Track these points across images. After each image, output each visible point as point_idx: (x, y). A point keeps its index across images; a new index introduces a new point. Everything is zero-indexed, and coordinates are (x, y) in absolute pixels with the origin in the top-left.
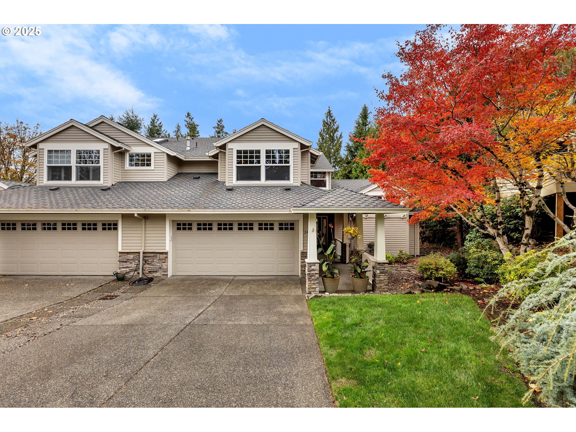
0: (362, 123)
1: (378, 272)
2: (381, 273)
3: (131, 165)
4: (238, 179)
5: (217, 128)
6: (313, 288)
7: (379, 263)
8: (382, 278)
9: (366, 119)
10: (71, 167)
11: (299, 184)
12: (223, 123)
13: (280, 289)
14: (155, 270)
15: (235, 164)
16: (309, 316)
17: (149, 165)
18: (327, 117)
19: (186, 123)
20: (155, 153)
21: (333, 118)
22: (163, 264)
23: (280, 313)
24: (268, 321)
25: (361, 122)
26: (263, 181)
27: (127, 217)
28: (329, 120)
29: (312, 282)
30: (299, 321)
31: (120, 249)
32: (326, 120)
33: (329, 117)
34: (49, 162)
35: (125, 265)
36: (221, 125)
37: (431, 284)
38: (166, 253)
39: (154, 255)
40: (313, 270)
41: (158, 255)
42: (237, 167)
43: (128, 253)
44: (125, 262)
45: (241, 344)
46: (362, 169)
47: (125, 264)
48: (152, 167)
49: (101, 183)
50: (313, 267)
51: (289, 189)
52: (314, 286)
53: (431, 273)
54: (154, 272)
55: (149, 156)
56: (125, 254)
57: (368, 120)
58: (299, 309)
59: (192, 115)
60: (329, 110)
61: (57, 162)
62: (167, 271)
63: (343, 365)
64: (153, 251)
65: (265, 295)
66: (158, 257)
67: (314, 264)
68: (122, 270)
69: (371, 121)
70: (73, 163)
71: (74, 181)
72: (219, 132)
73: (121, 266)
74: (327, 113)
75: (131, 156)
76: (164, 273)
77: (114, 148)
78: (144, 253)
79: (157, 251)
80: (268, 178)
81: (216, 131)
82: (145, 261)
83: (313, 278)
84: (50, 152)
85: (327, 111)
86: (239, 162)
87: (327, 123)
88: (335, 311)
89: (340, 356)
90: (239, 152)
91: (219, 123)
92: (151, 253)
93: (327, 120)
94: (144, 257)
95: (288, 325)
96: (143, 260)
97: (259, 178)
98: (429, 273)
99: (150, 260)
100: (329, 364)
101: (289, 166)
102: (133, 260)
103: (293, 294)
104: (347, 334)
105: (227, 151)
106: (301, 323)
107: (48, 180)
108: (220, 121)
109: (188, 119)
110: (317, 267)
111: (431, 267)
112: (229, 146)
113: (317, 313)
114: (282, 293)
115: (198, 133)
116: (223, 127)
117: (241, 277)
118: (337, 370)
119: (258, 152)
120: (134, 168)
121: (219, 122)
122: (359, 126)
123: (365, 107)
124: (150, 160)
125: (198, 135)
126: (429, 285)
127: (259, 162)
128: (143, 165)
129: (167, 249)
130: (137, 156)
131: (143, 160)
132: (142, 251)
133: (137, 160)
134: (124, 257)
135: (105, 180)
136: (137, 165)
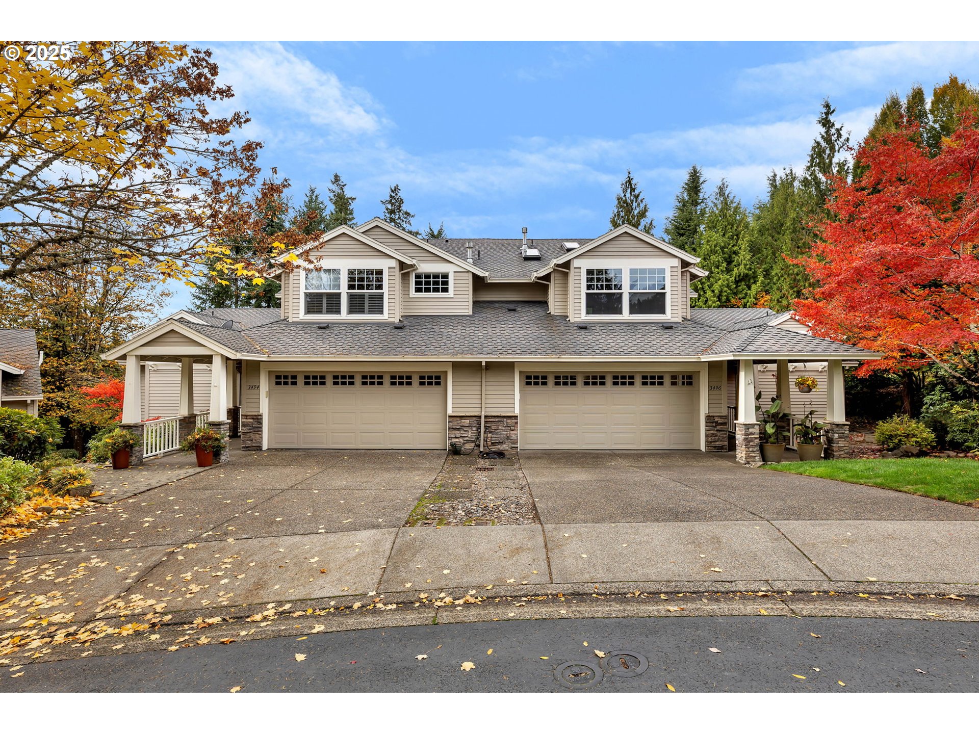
0: (690, 201)
1: (836, 436)
2: (840, 437)
3: (418, 290)
4: (588, 313)
5: (390, 202)
6: (751, 457)
7: (838, 425)
8: (841, 444)
9: (697, 194)
10: (340, 294)
11: (680, 320)
12: (401, 194)
14: (501, 441)
15: (584, 290)
17: (446, 290)
18: (625, 191)
19: (332, 195)
20: (455, 272)
21: (636, 192)
22: (512, 432)
25: (687, 198)
26: (626, 315)
27: (459, 367)
28: (628, 195)
29: (751, 449)
31: (450, 412)
32: (622, 195)
33: (629, 191)
34: (307, 287)
35: (458, 434)
36: (396, 197)
37: (908, 450)
38: (516, 417)
39: (500, 419)
40: (752, 434)
41: (505, 419)
42: (587, 294)
43: (462, 417)
44: (458, 429)
47: (458, 432)
48: (450, 294)
49: (385, 317)
50: (751, 430)
51: (671, 328)
52: (753, 455)
53: (900, 441)
54: (499, 443)
55: (446, 276)
56: (458, 419)
57: (701, 195)
59: (343, 179)
60: (629, 177)
61: (319, 287)
62: (516, 443)
64: (498, 414)
66: (505, 423)
67: (753, 425)
68: (454, 440)
69: (706, 197)
70: (344, 290)
71: (344, 315)
72: (392, 212)
73: (453, 436)
74: (624, 182)
75: (418, 276)
76: (513, 446)
77: (402, 265)
78: (486, 417)
79: (503, 414)
80: (632, 311)
81: (387, 209)
83: (751, 443)
84: (308, 271)
85: (624, 179)
86: (589, 287)
87: (625, 202)
90: (590, 272)
91: (392, 194)
92: (495, 417)
93: (625, 196)
94: (486, 422)
96: (486, 427)
97: (619, 311)
98: (896, 441)
99: (493, 427)
101: (664, 294)
102: (470, 426)
105: (572, 270)
107: (306, 313)
108: (395, 190)
109: (334, 187)
110: (756, 430)
111: (899, 433)
112: (576, 263)
115: (351, 214)
116: (402, 201)
119: (619, 272)
120: (423, 294)
121: (392, 191)
122: (684, 206)
123: (695, 172)
124: (446, 283)
125: (351, 216)
126: (906, 452)
127: (619, 287)
128: (436, 290)
129: (517, 412)
130: (427, 276)
131: (436, 283)
132: (483, 414)
133: (428, 283)
134: (457, 423)
135: (391, 313)
136: (427, 290)
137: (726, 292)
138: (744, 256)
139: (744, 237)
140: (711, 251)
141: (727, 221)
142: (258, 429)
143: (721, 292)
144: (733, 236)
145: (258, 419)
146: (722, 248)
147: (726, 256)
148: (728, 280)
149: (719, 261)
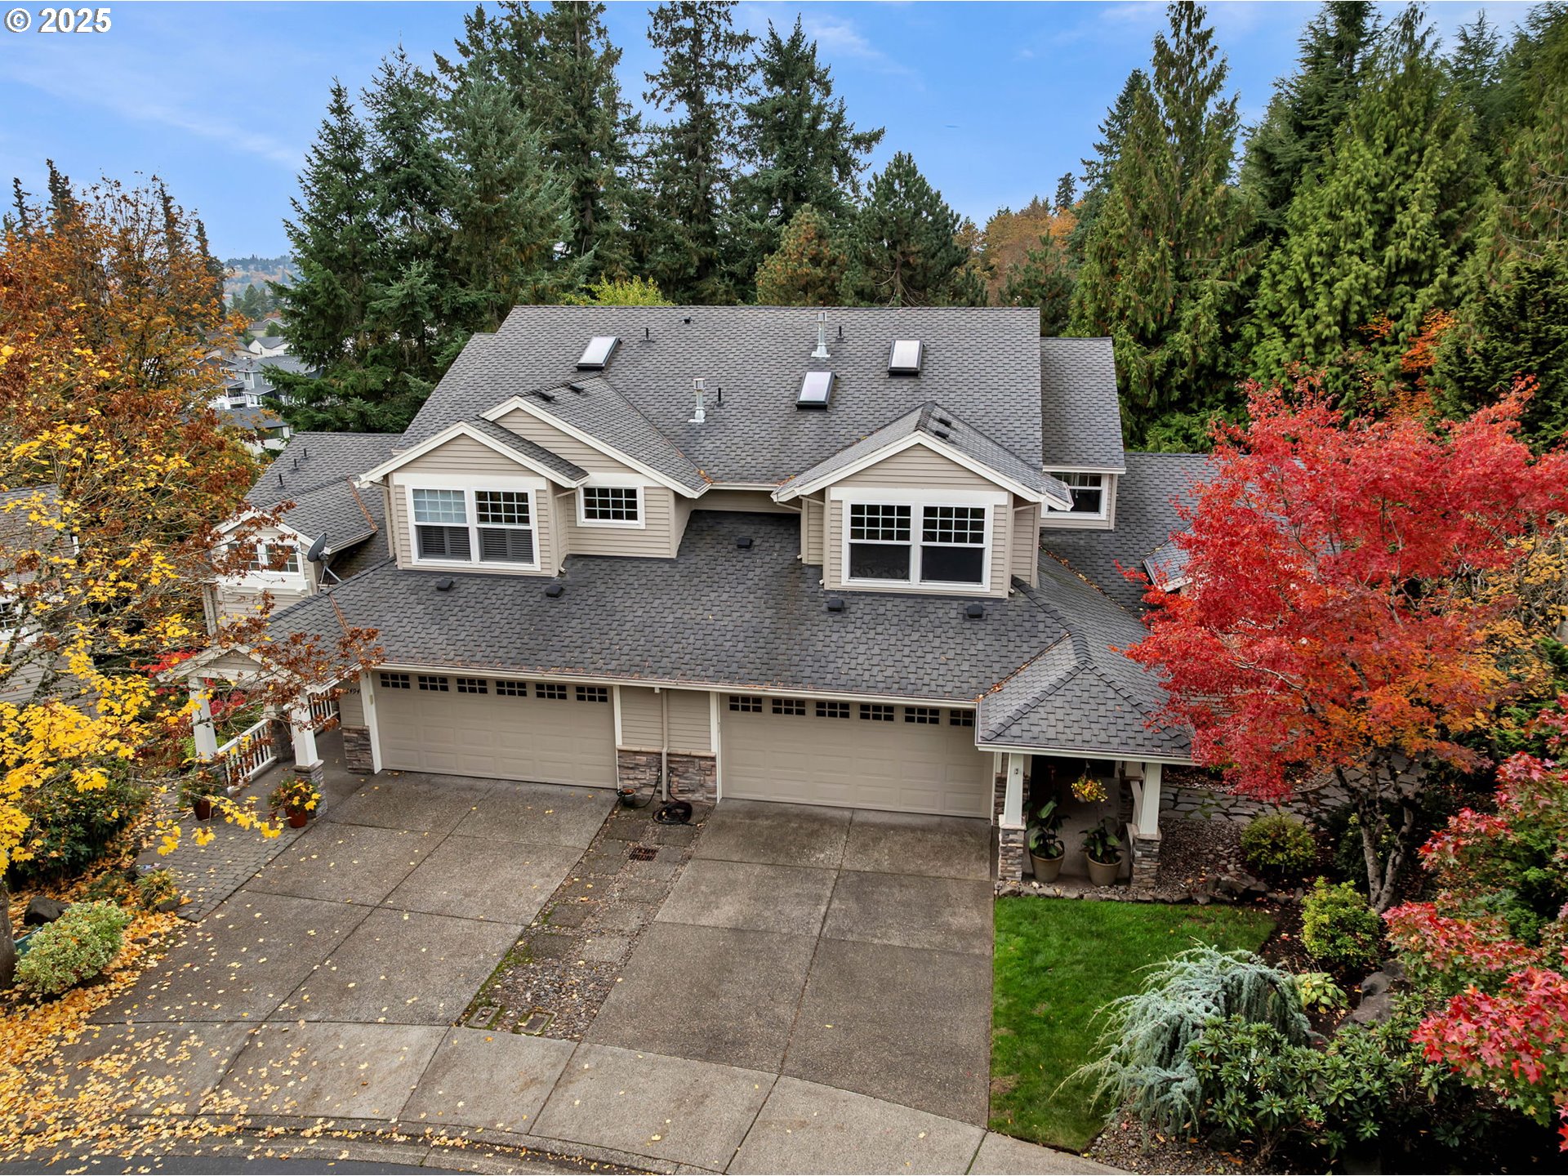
2: (1144, 856)
3: (590, 514)
4: (852, 575)
8: (1145, 865)
10: (467, 529)
11: (1005, 594)
13: (948, 861)
14: (691, 788)
15: (847, 539)
16: (990, 939)
17: (632, 516)
20: (645, 488)
22: (707, 778)
23: (948, 930)
24: (929, 942)
26: (915, 582)
27: (634, 691)
30: (974, 947)
31: (619, 744)
34: (418, 516)
35: (631, 774)
38: (713, 759)
39: (690, 760)
40: (1012, 841)
41: (696, 760)
42: (852, 545)
43: (636, 753)
44: (632, 768)
45: (900, 979)
46: (1300, 283)
47: (632, 772)
48: (640, 523)
49: (534, 568)
50: (1011, 837)
54: (689, 791)
55: (632, 493)
56: (631, 755)
58: (978, 921)
61: (436, 517)
62: (715, 792)
63: (1008, 1016)
64: (687, 753)
65: (920, 875)
66: (696, 765)
67: (1015, 831)
68: (627, 782)
70: (472, 523)
71: (476, 562)
73: (624, 776)
75: (589, 492)
76: (709, 796)
77: (556, 490)
78: (669, 755)
79: (694, 754)
80: (928, 574)
82: (671, 770)
84: (417, 492)
86: (855, 534)
88: (1029, 938)
89: (1009, 1007)
90: (857, 509)
92: (682, 755)
94: (669, 762)
95: (956, 954)
96: (669, 768)
97: (904, 575)
99: (679, 769)
100: (996, 1013)
101: (981, 550)
102: (648, 765)
103: (972, 877)
104: (1028, 981)
105: (827, 505)
106: (977, 951)
107: (421, 556)
110: (1020, 837)
112: (834, 494)
113: (1003, 936)
114: (953, 873)
117: (866, 814)
118: (1002, 1020)
119: (905, 510)
120: (598, 522)
124: (633, 505)
126: (1230, 888)
127: (905, 536)
128: (618, 516)
129: (715, 749)
130: (604, 492)
131: (617, 504)
132: (664, 751)
133: (604, 504)
134: (629, 761)
135: (544, 562)
136: (605, 515)
137: (1359, 303)
138: (1416, 218)
139: (1430, 162)
140: (1347, 196)
141: (1402, 116)
142: (366, 748)
143: (1347, 304)
144: (1409, 154)
145: (364, 734)
146: (1373, 190)
147: (1381, 207)
148: (1366, 275)
149: (1359, 224)
